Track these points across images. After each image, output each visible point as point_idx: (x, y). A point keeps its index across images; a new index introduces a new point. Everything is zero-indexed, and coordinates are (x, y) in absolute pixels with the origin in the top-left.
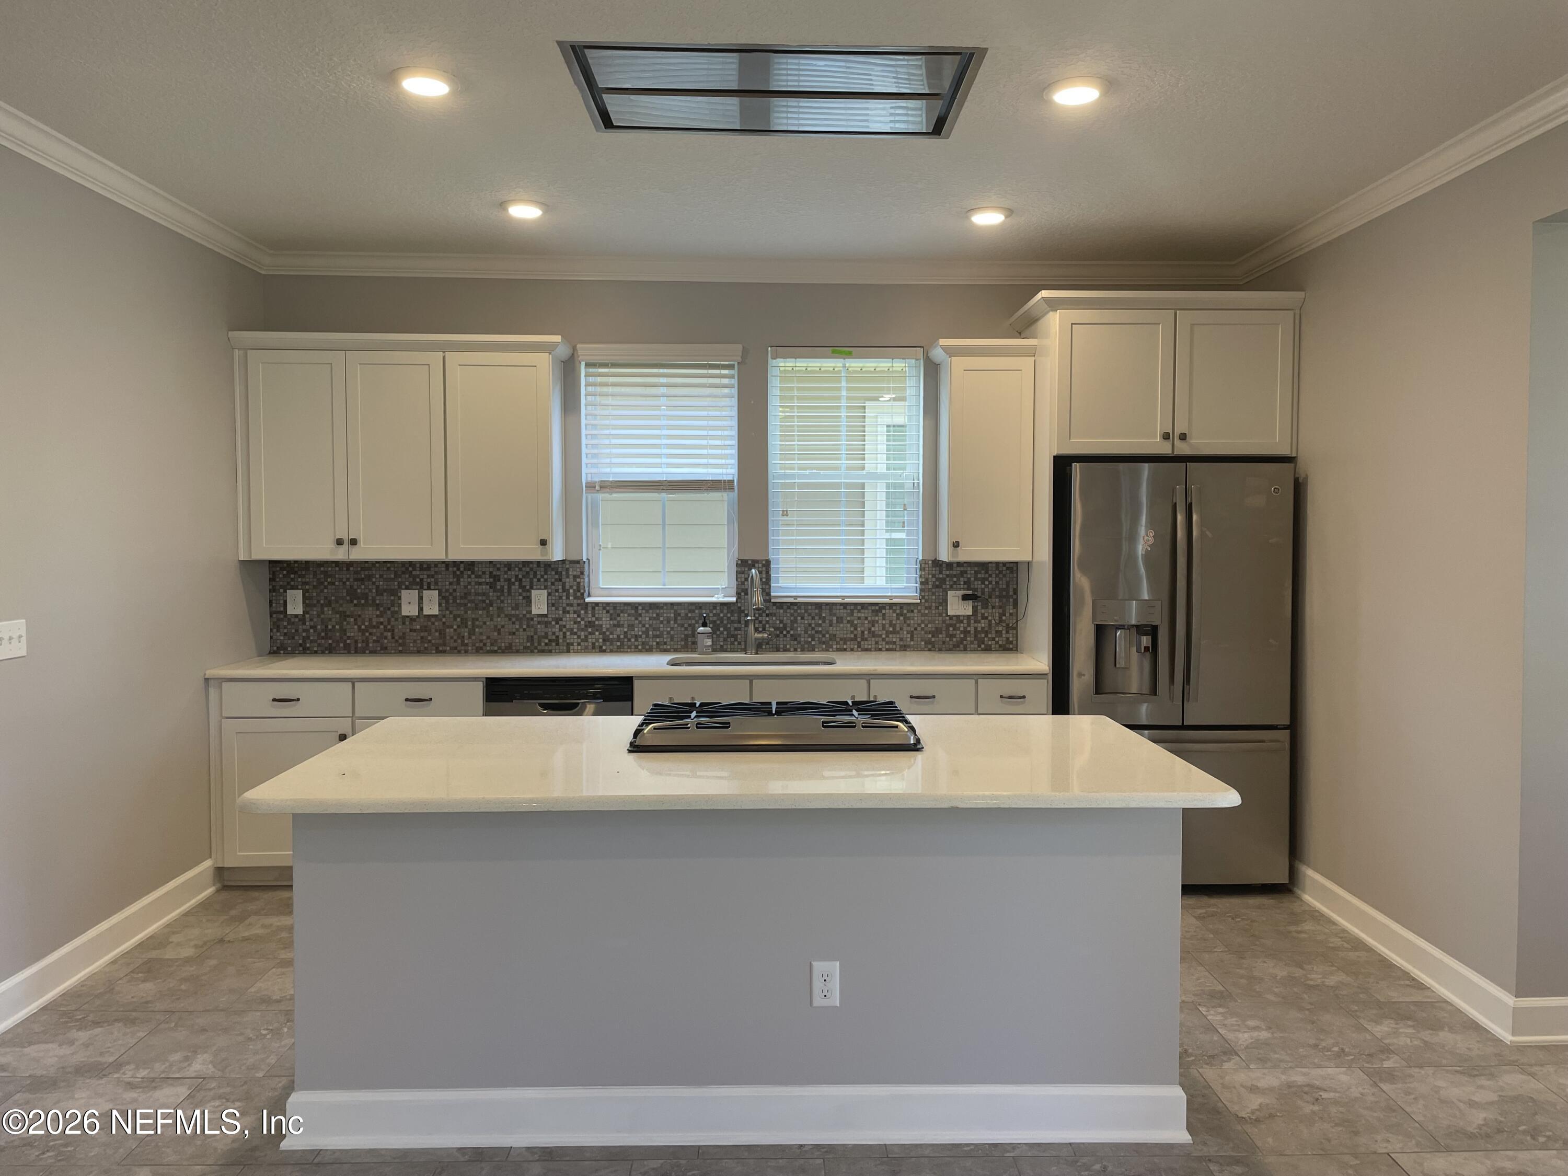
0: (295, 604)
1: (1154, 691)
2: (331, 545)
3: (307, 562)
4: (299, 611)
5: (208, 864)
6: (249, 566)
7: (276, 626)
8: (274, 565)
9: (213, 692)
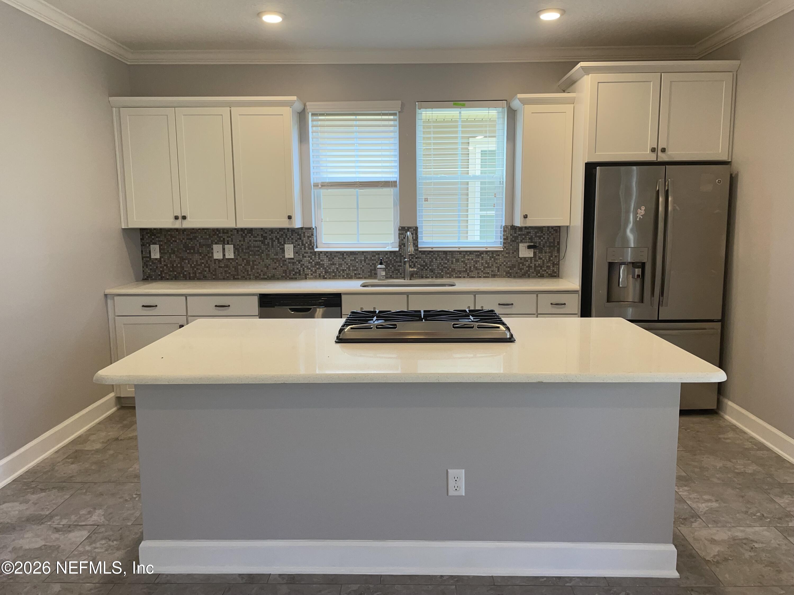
0: (155, 253)
1: (642, 300)
2: (172, 219)
3: (161, 229)
4: (158, 256)
5: (112, 395)
6: (128, 232)
7: (145, 265)
8: (143, 231)
9: (109, 302)
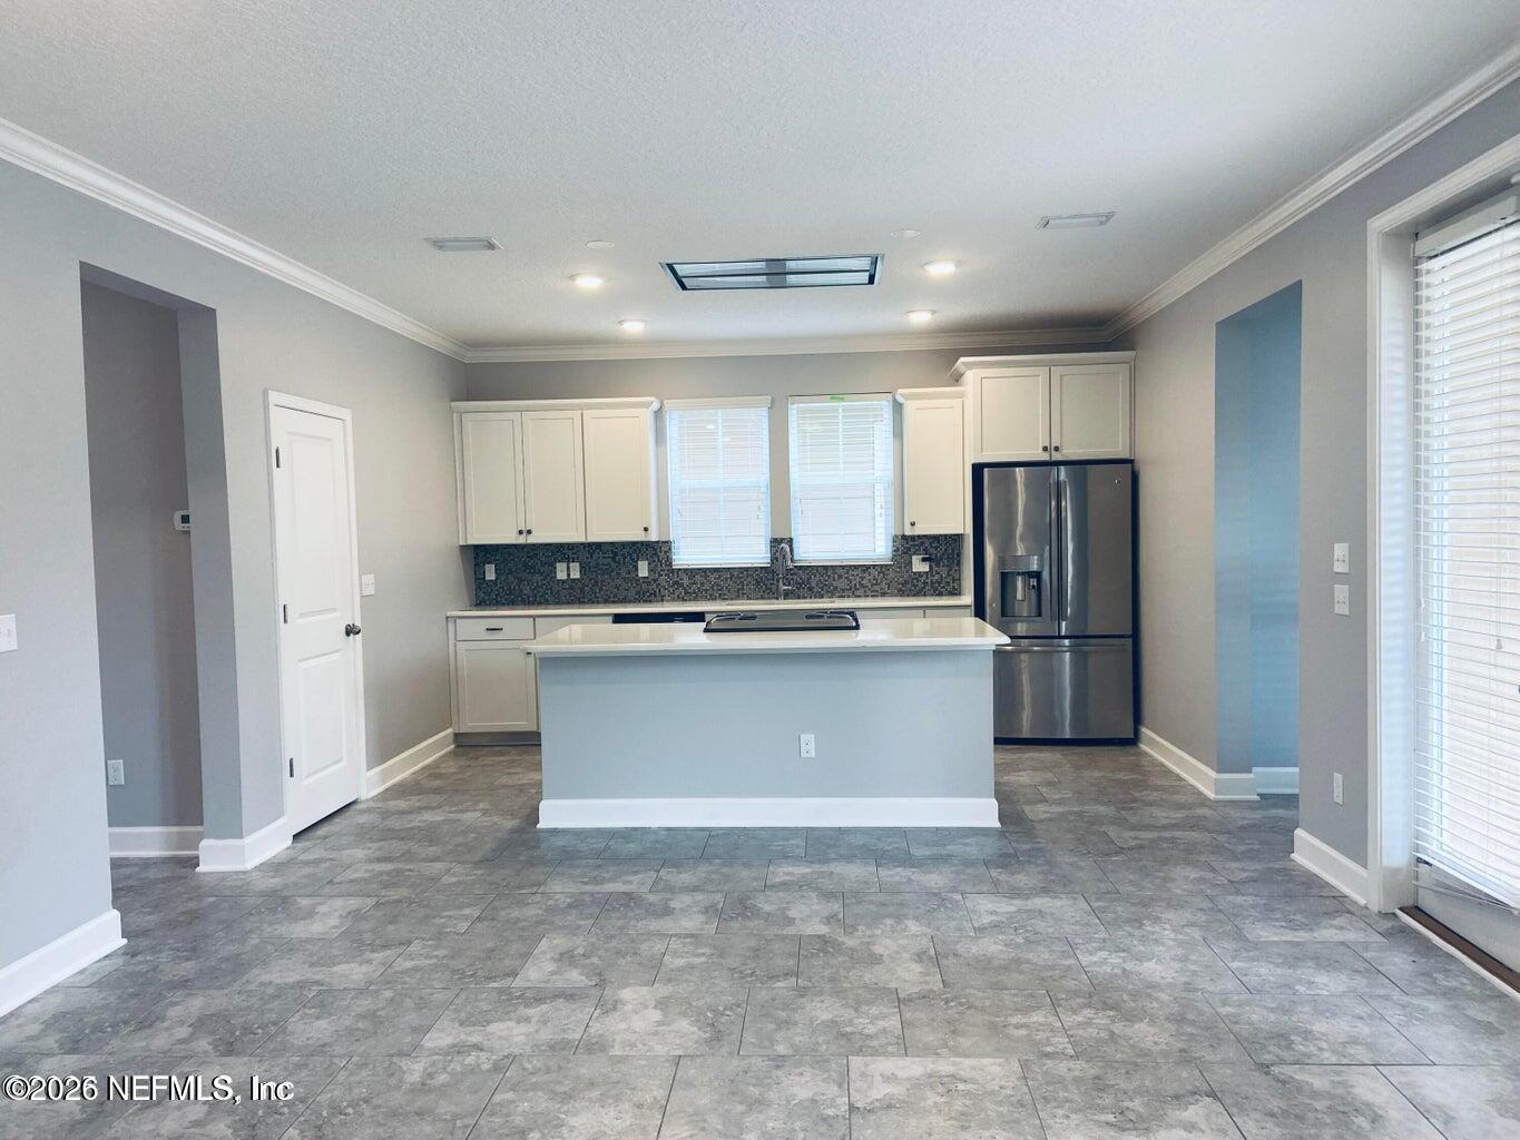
0: (491, 574)
1: (1040, 615)
2: (515, 533)
3: (497, 545)
4: (493, 578)
5: (450, 731)
6: (465, 548)
7: (479, 588)
8: (477, 547)
9: (451, 626)
